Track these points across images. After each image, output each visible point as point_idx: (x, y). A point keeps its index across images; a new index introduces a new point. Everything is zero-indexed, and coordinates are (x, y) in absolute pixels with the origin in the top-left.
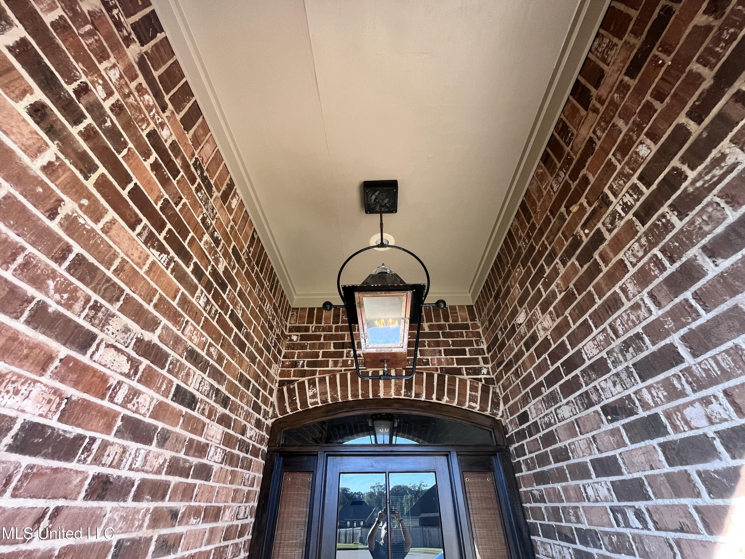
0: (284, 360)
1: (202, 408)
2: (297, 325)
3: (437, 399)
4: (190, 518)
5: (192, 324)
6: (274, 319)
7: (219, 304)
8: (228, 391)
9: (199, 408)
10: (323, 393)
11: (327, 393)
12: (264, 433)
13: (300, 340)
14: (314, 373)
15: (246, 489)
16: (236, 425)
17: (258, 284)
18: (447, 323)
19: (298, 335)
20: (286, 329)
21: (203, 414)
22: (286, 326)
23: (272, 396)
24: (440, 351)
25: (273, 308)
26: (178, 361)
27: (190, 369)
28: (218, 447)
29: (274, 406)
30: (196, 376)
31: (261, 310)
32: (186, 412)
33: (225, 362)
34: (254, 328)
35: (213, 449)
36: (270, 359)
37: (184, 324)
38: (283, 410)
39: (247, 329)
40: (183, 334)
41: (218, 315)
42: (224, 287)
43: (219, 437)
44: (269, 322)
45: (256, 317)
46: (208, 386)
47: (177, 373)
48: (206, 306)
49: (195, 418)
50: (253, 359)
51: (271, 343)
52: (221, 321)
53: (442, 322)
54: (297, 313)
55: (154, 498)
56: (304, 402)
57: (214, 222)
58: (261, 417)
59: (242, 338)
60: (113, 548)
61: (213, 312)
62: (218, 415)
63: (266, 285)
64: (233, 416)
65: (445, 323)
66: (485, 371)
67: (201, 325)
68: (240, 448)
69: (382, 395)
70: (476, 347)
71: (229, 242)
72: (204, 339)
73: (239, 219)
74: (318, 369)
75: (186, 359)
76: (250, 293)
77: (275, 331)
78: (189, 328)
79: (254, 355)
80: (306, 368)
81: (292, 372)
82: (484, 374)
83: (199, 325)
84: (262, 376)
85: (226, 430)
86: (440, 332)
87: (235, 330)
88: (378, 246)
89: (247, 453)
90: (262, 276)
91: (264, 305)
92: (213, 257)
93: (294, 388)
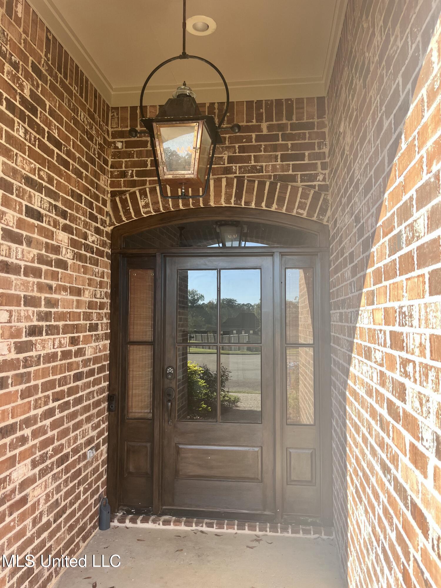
0: (112, 170)
1: (47, 220)
2: (120, 129)
3: (266, 206)
4: (61, 291)
5: (20, 155)
6: (92, 127)
7: (36, 129)
8: (64, 206)
9: (46, 221)
10: (155, 203)
11: (159, 202)
12: (105, 239)
13: (126, 148)
14: (144, 183)
15: (99, 279)
16: (78, 232)
17: (65, 94)
18: (289, 122)
19: (122, 142)
20: (108, 135)
21: (49, 224)
22: (108, 131)
23: (106, 207)
24: (276, 157)
25: (88, 115)
26: (20, 187)
27: (30, 192)
28: (68, 248)
29: (110, 215)
30: (36, 197)
31: (76, 122)
32: (38, 224)
33: (55, 182)
34: (73, 143)
35: (64, 250)
36: (96, 171)
37: (15, 157)
38: (119, 220)
39: (67, 147)
40: (17, 165)
41: (37, 141)
42: (34, 111)
43: (66, 241)
44: (87, 133)
45: (73, 132)
46: (47, 203)
47: (23, 195)
48: (25, 136)
49: (45, 228)
50: (79, 174)
51: (94, 154)
52: (42, 146)
53: (284, 121)
54: (118, 114)
55: (35, 276)
56: (137, 212)
57: (8, 47)
58: (99, 225)
59: (64, 156)
60: (23, 298)
61: (33, 139)
62: (61, 225)
63: (74, 91)
64: (74, 226)
65: (287, 121)
66: (320, 177)
67: (27, 154)
68: (86, 250)
69: (212, 204)
70: (317, 150)
71: (25, 59)
72: (33, 165)
73: (29, 26)
74: (148, 179)
75: (25, 185)
76: (60, 107)
77: (96, 140)
78: (19, 159)
79: (80, 171)
80: (135, 178)
81: (122, 182)
82: (319, 181)
83: (25, 155)
84: (92, 189)
85: (71, 236)
86: (280, 133)
87: (56, 150)
88: (180, 57)
89: (93, 254)
90: (67, 83)
91: (77, 116)
92: (17, 85)
93: (126, 198)
